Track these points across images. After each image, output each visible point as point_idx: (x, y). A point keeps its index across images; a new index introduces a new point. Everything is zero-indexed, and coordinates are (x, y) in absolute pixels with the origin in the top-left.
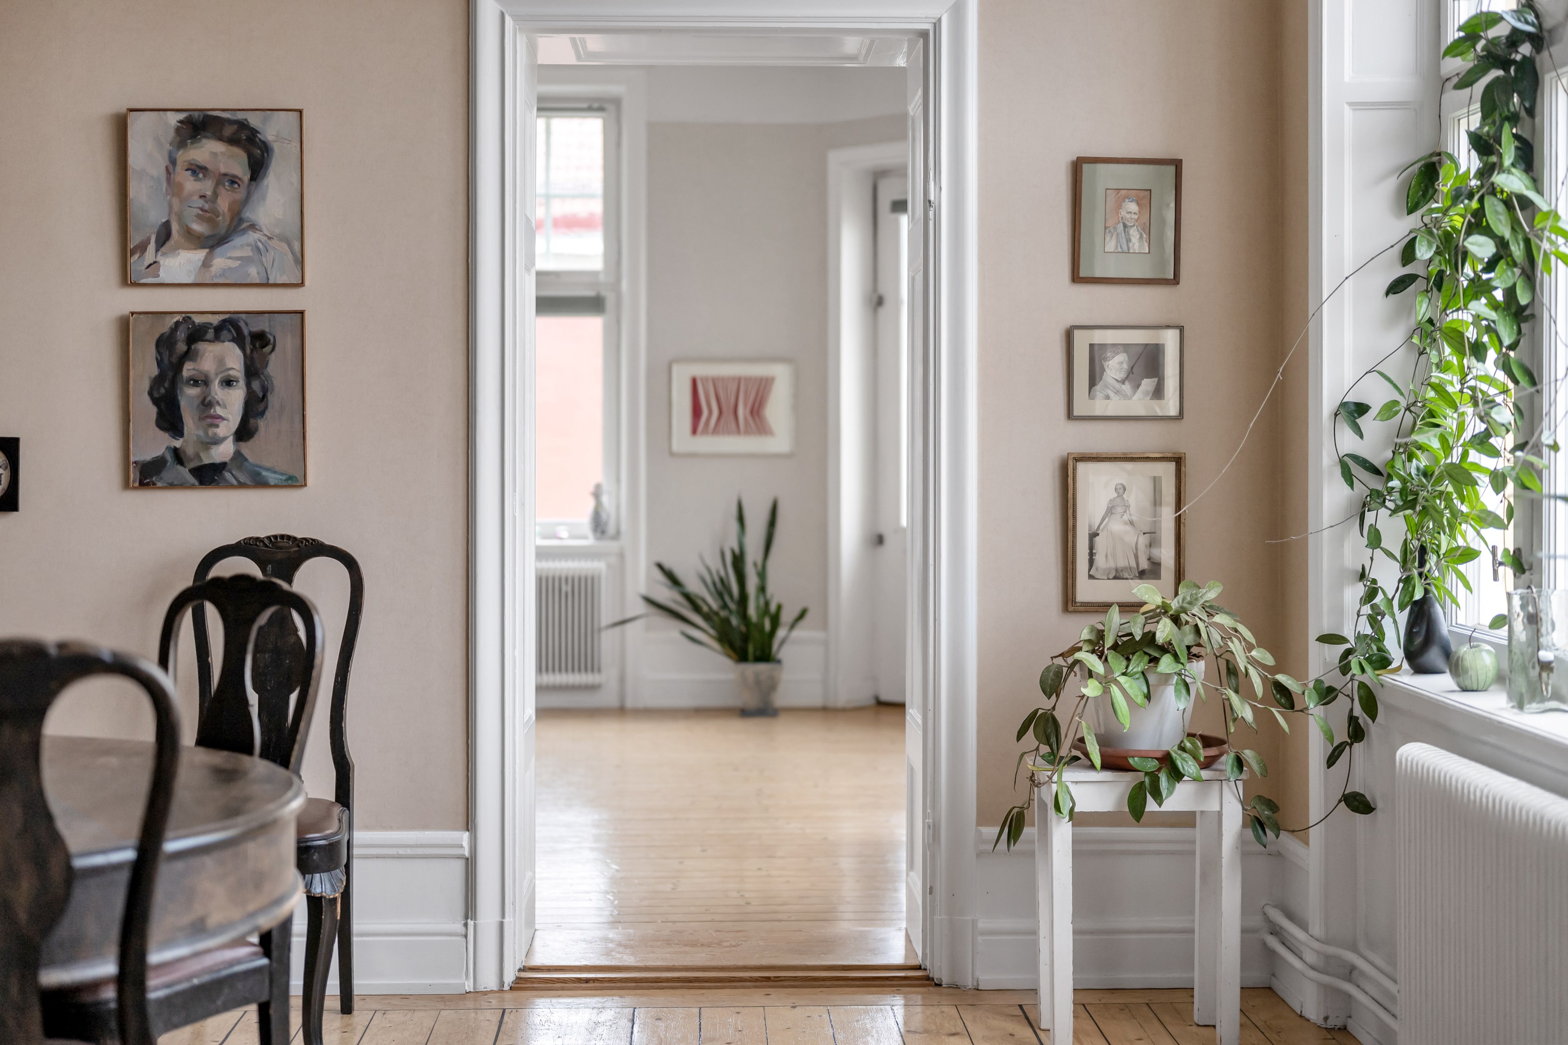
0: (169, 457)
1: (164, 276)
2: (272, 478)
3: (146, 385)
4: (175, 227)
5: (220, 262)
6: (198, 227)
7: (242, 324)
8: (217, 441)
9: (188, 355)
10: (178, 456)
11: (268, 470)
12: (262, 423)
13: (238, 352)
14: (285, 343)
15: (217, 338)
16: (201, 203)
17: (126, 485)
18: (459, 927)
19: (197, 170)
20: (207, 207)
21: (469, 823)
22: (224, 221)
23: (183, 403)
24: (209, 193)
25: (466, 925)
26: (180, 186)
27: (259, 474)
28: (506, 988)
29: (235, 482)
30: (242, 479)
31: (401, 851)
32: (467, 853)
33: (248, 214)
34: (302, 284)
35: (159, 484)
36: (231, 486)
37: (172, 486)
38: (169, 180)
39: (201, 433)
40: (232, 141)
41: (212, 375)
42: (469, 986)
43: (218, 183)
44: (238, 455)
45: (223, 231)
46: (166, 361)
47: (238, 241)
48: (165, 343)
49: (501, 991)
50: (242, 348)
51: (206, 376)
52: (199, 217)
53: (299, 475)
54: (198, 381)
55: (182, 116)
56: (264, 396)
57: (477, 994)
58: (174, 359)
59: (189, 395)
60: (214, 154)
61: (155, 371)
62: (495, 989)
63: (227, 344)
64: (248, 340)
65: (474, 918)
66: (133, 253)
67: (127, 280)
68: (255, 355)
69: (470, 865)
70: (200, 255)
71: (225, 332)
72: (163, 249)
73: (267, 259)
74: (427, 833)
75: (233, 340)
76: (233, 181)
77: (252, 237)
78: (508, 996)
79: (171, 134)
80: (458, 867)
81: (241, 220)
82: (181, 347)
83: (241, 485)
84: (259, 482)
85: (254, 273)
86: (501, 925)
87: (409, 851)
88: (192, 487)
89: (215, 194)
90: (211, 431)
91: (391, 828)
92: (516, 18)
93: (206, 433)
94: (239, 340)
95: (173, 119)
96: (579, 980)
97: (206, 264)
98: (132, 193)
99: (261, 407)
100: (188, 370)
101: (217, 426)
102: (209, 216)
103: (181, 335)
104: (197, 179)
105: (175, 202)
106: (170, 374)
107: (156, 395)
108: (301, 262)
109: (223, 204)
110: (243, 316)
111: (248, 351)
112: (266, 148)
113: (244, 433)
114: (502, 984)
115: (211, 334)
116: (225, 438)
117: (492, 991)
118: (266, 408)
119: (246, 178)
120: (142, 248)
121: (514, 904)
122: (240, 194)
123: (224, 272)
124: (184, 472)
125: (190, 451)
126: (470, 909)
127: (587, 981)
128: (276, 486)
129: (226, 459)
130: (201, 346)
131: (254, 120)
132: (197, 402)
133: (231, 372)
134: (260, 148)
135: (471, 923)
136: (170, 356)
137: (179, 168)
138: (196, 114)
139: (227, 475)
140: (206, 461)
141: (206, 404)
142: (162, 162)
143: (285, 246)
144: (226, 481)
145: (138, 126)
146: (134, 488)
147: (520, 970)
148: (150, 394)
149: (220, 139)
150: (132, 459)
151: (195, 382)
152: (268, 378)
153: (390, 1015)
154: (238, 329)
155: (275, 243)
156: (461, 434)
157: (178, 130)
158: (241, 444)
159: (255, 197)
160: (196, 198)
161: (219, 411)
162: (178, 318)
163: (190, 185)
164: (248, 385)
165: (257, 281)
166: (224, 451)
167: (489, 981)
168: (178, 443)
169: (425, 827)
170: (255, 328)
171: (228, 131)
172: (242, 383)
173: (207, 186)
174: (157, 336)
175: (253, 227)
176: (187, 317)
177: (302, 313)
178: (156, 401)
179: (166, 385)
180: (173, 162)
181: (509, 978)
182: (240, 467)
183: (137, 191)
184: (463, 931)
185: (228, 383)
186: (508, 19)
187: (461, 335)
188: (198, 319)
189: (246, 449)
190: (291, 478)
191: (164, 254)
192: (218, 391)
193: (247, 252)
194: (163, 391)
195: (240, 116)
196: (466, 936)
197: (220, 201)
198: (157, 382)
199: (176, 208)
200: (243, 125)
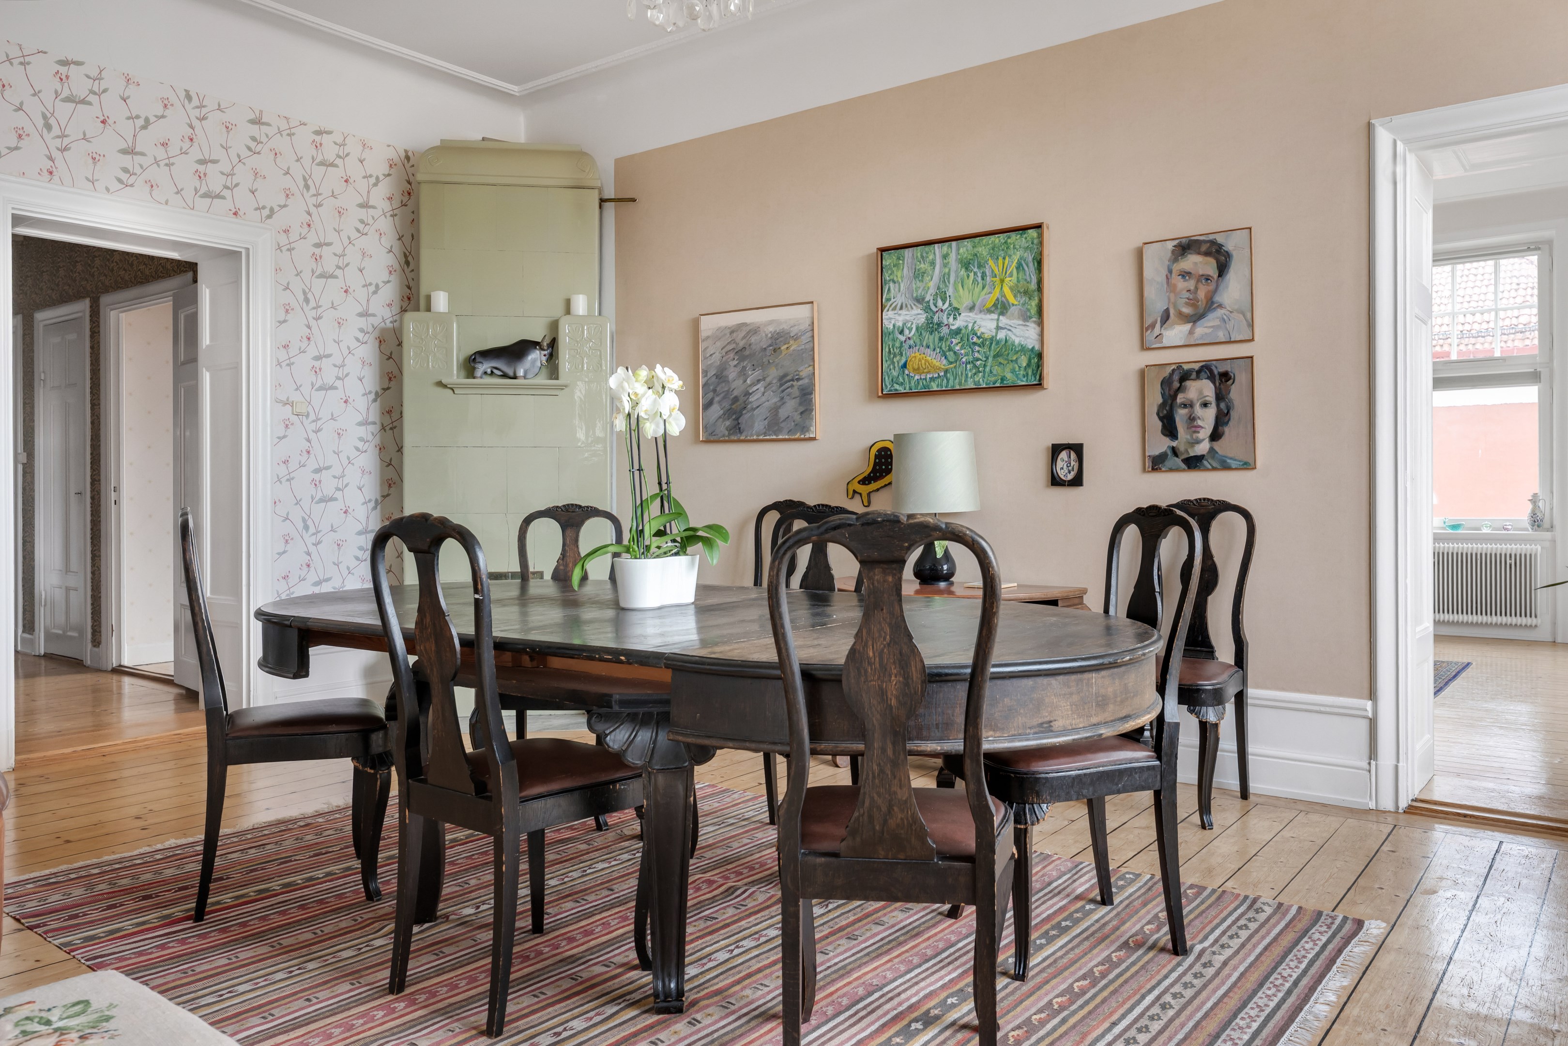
0: (1169, 453)
1: (1166, 342)
2: (1234, 464)
3: (1155, 410)
4: (1172, 312)
5: (1202, 330)
6: (1186, 310)
7: (1213, 368)
8: (1198, 442)
9: (1179, 390)
10: (1175, 451)
11: (1231, 459)
12: (1227, 430)
13: (1211, 385)
14: (1241, 378)
15: (1198, 377)
16: (1187, 295)
17: (1144, 470)
18: (1364, 764)
19: (1185, 275)
20: (1191, 297)
21: (1372, 694)
22: (1202, 304)
23: (1177, 419)
24: (1192, 288)
25: (1370, 764)
26: (1175, 286)
27: (1225, 462)
28: (1401, 811)
29: (1210, 467)
30: (1215, 464)
31: (1322, 709)
32: (1370, 715)
33: (1217, 298)
34: (1252, 340)
35: (1163, 469)
36: (1208, 470)
37: (1171, 470)
38: (1168, 283)
39: (1189, 437)
40: (1207, 254)
41: (1195, 401)
42: (1372, 805)
43: (1198, 281)
44: (1212, 450)
45: (1201, 311)
46: (1167, 393)
47: (1211, 316)
48: (1166, 383)
49: (1397, 812)
50: (1214, 383)
51: (1192, 402)
52: (1186, 304)
53: (1251, 462)
54: (1188, 405)
55: (1175, 243)
56: (1228, 412)
57: (1379, 812)
58: (1172, 393)
59: (1181, 415)
60: (1196, 264)
61: (1160, 400)
62: (1392, 810)
63: (1204, 381)
64: (1217, 377)
65: (1376, 759)
66: (1147, 329)
67: (1144, 347)
68: (1222, 386)
69: (1373, 724)
70: (1188, 327)
71: (1203, 373)
72: (1165, 326)
73: (1230, 326)
74: (1341, 699)
75: (1208, 378)
76: (1208, 278)
77: (1220, 312)
78: (1402, 817)
79: (1169, 254)
80: (1364, 725)
81: (1213, 303)
82: (1176, 385)
83: (1214, 469)
84: (1225, 466)
85: (1221, 336)
86: (1397, 767)
87: (1328, 709)
88: (1184, 470)
89: (1196, 288)
90: (1195, 436)
91: (1315, 693)
92: (1406, 142)
93: (1192, 436)
94: (1212, 378)
95: (1170, 245)
96: (1459, 814)
97: (1191, 332)
98: (1146, 294)
99: (1227, 418)
100: (1180, 398)
101: (1199, 432)
102: (1192, 302)
103: (1176, 377)
104: (1185, 281)
105: (1172, 296)
106: (1170, 402)
107: (1161, 415)
108: (1251, 325)
109: (1201, 294)
110: (1214, 363)
111: (1217, 384)
112: (1228, 255)
113: (1215, 436)
114: (1397, 808)
115: (1194, 375)
116: (1203, 440)
117: (1389, 812)
118: (1229, 420)
119: (1216, 276)
120: (1152, 326)
121: (1407, 754)
122: (1212, 286)
123: (1202, 337)
124: (1178, 461)
125: (1182, 448)
126: (1373, 753)
127: (1465, 816)
128: (1236, 469)
129: (1205, 453)
130: (1188, 383)
131: (1220, 239)
132: (1186, 418)
133: (1207, 398)
134: (1224, 256)
135: (1373, 763)
136: (1169, 390)
137: (1173, 275)
138: (1184, 240)
139: (1205, 462)
140: (1192, 454)
141: (1192, 419)
142: (1164, 272)
143: (1241, 316)
144: (1205, 466)
145: (1149, 253)
146: (1149, 472)
147: (1412, 800)
148: (1158, 414)
149: (1199, 254)
150: (1147, 454)
151: (1185, 406)
152: (1231, 401)
153: (1311, 816)
154: (1211, 371)
155: (1235, 315)
156: (1365, 431)
157: (1173, 252)
158: (1214, 443)
159: (1221, 288)
160: (1184, 292)
161: (1200, 423)
162: (1174, 367)
163: (1181, 284)
164: (1218, 406)
165: (1224, 340)
166: (1203, 448)
167: (1387, 804)
168: (1174, 444)
169: (1340, 694)
170: (1222, 370)
171: (1204, 248)
172: (1214, 405)
173: (1191, 284)
174: (1161, 379)
175: (1220, 306)
176: (1179, 366)
177: (1252, 357)
178: (1161, 419)
179: (1167, 408)
180: (1170, 271)
181: (1403, 804)
182: (1213, 458)
183: (1150, 292)
184: (1367, 767)
185: (1205, 405)
186: (1399, 143)
187: (1365, 365)
188: (1186, 367)
189: (1217, 445)
190: (1246, 463)
191: (1165, 329)
192: (1198, 410)
193: (1217, 322)
194: (1165, 412)
195: (1211, 237)
196: (1370, 771)
197: (1199, 292)
198: (1162, 406)
199: (1172, 300)
200: (1213, 243)
